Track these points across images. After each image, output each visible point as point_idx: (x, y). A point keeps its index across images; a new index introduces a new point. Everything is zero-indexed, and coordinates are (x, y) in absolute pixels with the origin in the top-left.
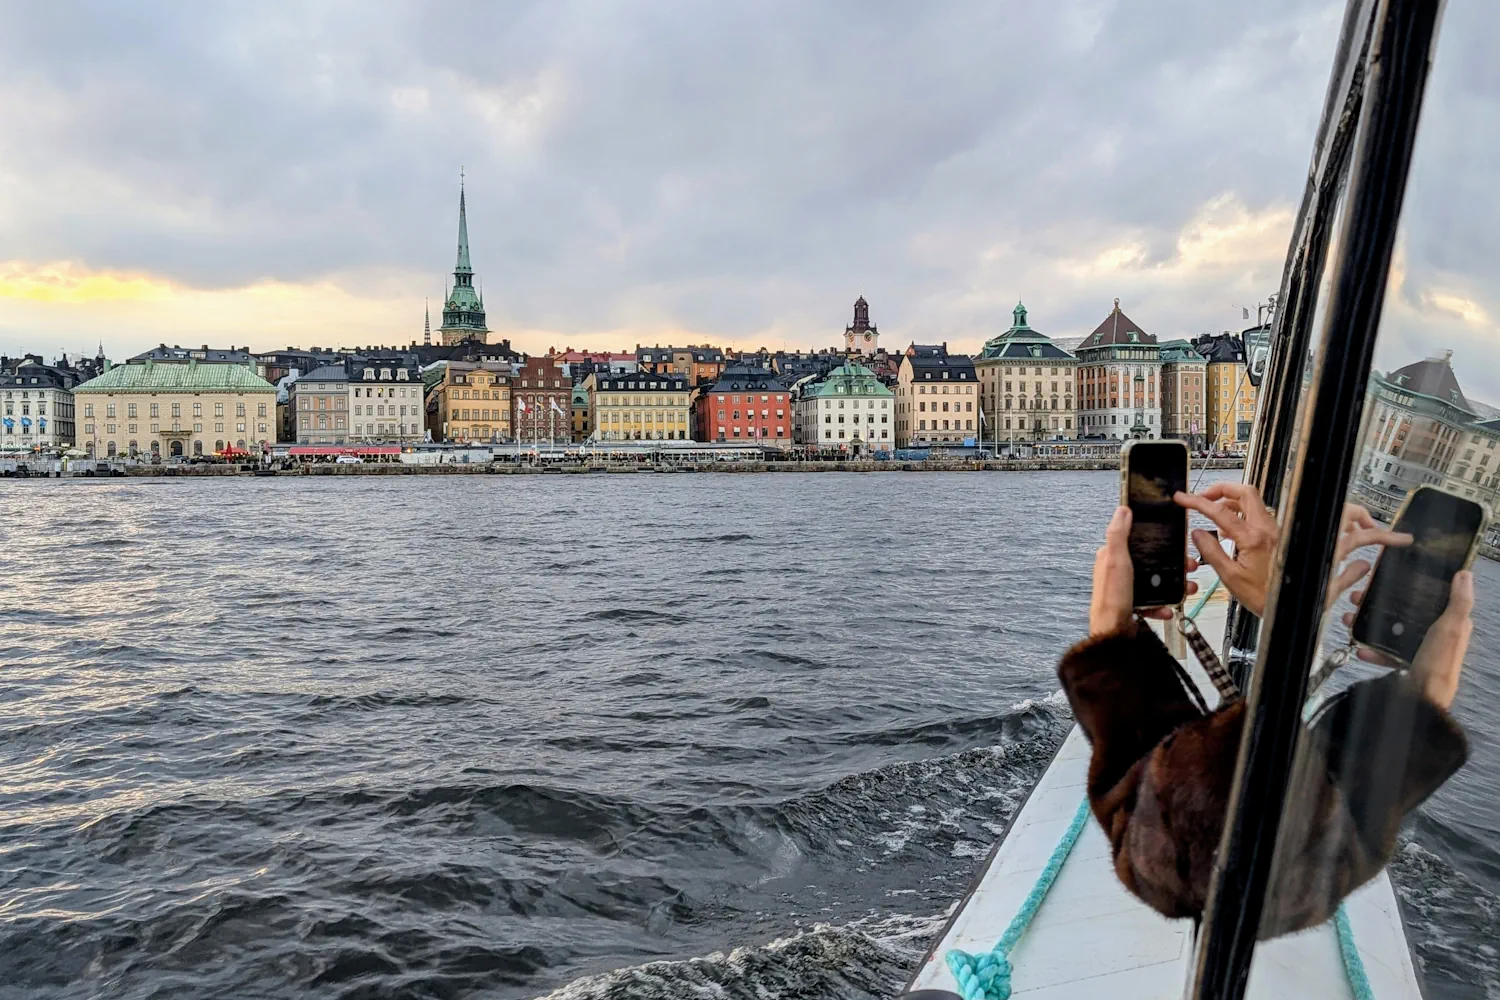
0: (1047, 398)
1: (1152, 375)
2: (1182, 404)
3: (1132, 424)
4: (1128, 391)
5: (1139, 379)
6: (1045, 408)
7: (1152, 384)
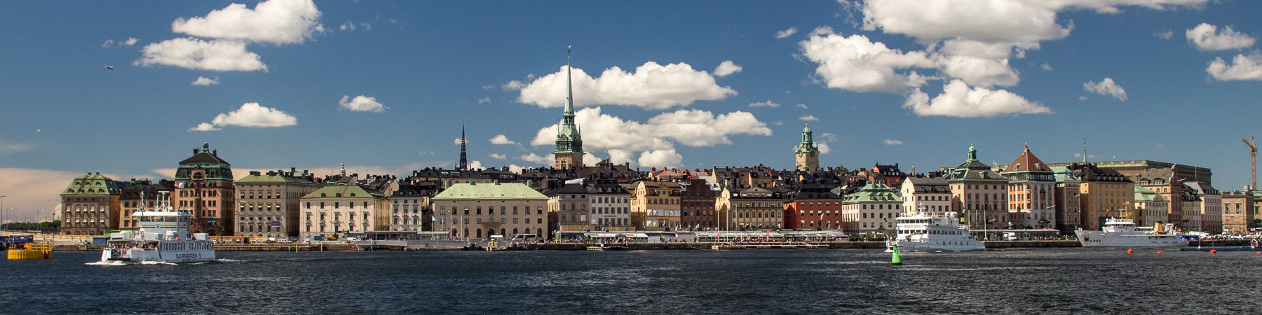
0: (991, 203)
1: (1050, 189)
2: (1068, 206)
3: (1039, 218)
4: (1037, 199)
5: (1043, 192)
6: (990, 209)
7: (1050, 194)
